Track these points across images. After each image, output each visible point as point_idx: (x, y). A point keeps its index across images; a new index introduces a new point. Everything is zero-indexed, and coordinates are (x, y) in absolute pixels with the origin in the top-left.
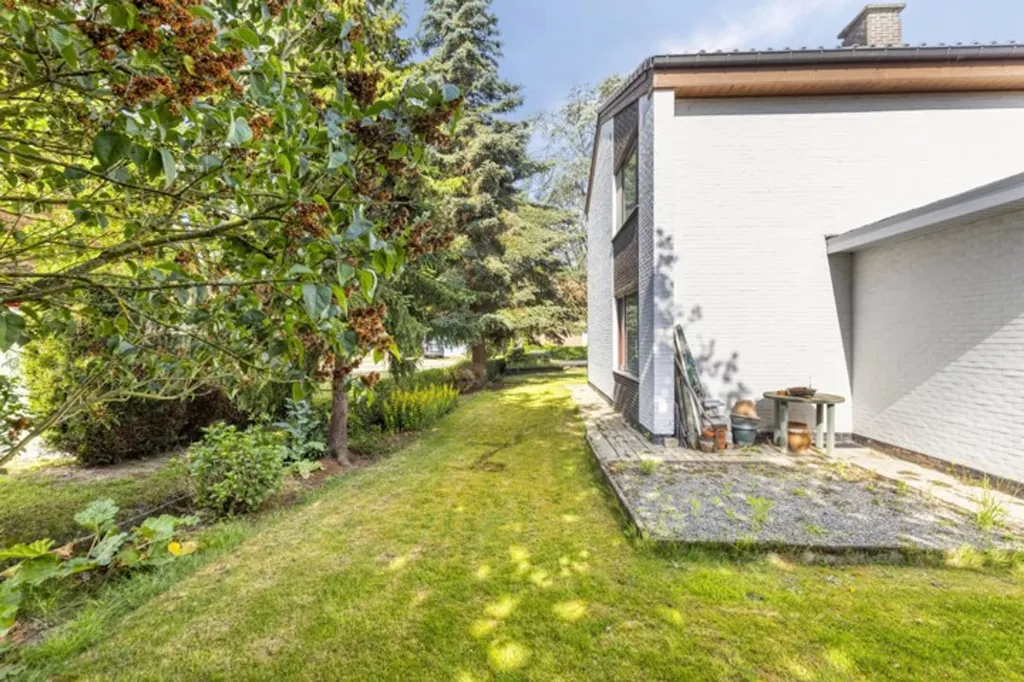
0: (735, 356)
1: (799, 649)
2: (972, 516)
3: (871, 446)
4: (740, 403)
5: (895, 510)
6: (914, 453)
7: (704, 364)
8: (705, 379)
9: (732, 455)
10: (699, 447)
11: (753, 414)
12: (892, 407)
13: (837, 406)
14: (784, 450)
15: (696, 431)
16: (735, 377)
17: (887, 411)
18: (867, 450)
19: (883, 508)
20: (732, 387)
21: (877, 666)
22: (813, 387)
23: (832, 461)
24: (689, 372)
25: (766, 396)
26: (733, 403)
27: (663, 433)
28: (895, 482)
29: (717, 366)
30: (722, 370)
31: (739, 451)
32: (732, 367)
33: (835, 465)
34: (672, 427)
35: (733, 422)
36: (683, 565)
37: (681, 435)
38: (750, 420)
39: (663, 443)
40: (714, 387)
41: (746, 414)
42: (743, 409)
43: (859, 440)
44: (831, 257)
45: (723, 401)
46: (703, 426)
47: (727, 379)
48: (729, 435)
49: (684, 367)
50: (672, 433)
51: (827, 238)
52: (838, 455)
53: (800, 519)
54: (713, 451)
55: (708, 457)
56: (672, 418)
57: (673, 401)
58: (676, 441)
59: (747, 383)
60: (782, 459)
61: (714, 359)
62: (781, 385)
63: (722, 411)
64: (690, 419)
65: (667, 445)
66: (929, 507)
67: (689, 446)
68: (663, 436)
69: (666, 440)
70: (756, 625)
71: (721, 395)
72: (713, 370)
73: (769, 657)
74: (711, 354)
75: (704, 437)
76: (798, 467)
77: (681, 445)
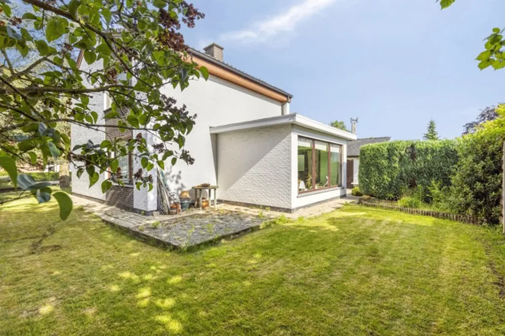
0: (180, 172)
1: (249, 257)
2: (258, 216)
3: (223, 203)
4: (183, 192)
5: (241, 220)
6: (237, 202)
7: (168, 176)
8: (168, 182)
9: (184, 214)
10: (169, 213)
11: (188, 196)
12: (230, 188)
13: (217, 189)
14: (201, 208)
15: (168, 206)
16: (180, 181)
17: (229, 189)
18: (223, 204)
19: (238, 219)
20: (179, 186)
21: (265, 253)
22: (210, 183)
23: (217, 209)
24: (163, 180)
25: (193, 188)
26: (180, 192)
27: (152, 210)
28: (236, 212)
29: (173, 177)
30: (175, 178)
31: (185, 212)
32: (179, 177)
33: (218, 210)
34: (156, 206)
35: (181, 201)
36: (201, 252)
37: (161, 210)
38: (188, 199)
39: (152, 215)
40: (173, 186)
41: (186, 196)
42: (185, 194)
43: (220, 201)
44: (211, 134)
45: (176, 192)
46: (170, 203)
47: (177, 182)
48: (180, 206)
49: (161, 178)
50: (156, 209)
51: (210, 127)
52: (218, 207)
53: (221, 228)
54: (176, 214)
55: (175, 216)
56: (156, 202)
57: (156, 194)
58: (158, 213)
59: (185, 184)
60: (201, 212)
61: (172, 174)
62: (197, 184)
63: (176, 197)
64: (165, 201)
65: (155, 215)
66: (247, 216)
67: (165, 214)
68: (152, 211)
69: (154, 213)
70: (235, 257)
71: (175, 189)
72: (171, 179)
73: (245, 263)
74: (171, 172)
75: (172, 208)
76: (208, 214)
77: (161, 214)
